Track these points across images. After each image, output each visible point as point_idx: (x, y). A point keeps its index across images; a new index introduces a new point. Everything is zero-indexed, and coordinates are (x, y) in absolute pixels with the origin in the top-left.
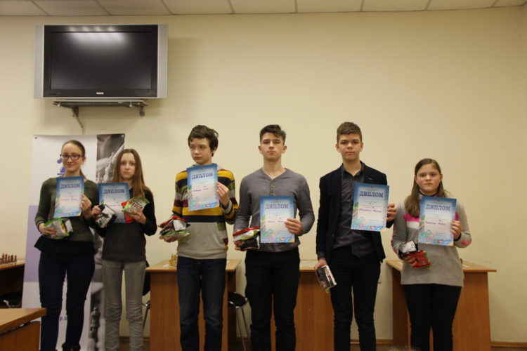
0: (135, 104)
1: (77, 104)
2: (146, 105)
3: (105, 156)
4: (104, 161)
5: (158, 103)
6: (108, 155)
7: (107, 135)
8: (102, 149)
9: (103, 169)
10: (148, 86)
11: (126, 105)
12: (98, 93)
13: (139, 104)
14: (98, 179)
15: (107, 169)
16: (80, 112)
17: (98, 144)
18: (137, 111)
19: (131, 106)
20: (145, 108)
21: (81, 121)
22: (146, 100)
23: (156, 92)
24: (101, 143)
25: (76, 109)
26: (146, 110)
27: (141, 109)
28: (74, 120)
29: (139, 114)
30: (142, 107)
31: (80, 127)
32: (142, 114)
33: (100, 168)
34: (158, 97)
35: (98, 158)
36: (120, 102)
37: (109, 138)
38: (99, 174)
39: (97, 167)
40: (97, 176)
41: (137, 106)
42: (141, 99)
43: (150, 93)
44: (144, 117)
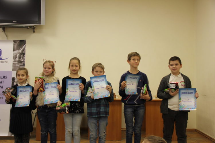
0: (31, 27)
1: (4, 26)
2: (35, 28)
3: (17, 50)
4: (16, 52)
5: (41, 27)
6: (18, 49)
7: (18, 40)
8: (16, 46)
9: (16, 55)
10: (37, 20)
11: (27, 27)
12: (14, 22)
13: (32, 27)
14: (14, 59)
15: (18, 55)
16: (6, 30)
17: (14, 44)
18: (32, 30)
19: (29, 28)
20: (35, 29)
21: (6, 34)
22: (36, 26)
23: (40, 22)
24: (15, 43)
25: (4, 28)
26: (36, 30)
27: (33, 29)
28: (3, 33)
31: (6, 37)
32: (34, 32)
33: (15, 55)
34: (41, 25)
35: (14, 50)
36: (24, 26)
37: (19, 41)
38: (14, 57)
39: (13, 54)
40: (13, 58)
41: (32, 28)
42: (33, 25)
43: (38, 23)
44: (35, 33)
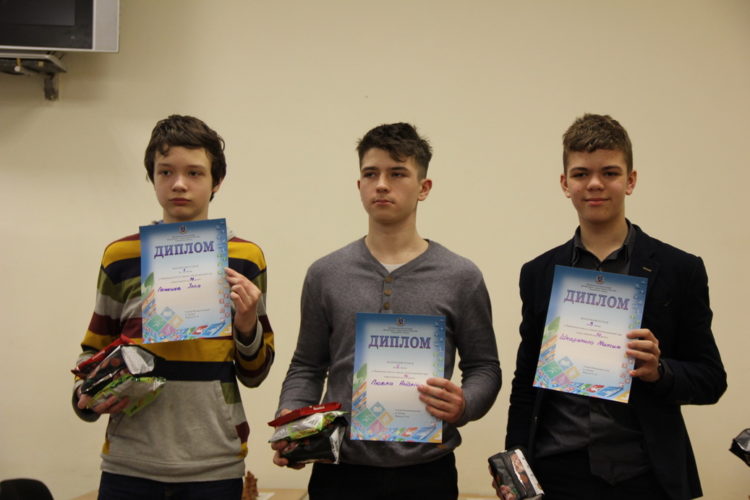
0: (29, 65)
2: (60, 70)
5: (94, 66)
10: (70, 21)
11: (5, 66)
13: (41, 64)
18: (37, 85)
19: (17, 69)
20: (60, 77)
22: (62, 56)
23: (89, 34)
26: (62, 84)
27: (48, 80)
29: (43, 93)
30: (51, 75)
32: (51, 94)
34: (94, 50)
41: (37, 71)
42: (48, 53)
43: (73, 37)
44: (56, 104)
